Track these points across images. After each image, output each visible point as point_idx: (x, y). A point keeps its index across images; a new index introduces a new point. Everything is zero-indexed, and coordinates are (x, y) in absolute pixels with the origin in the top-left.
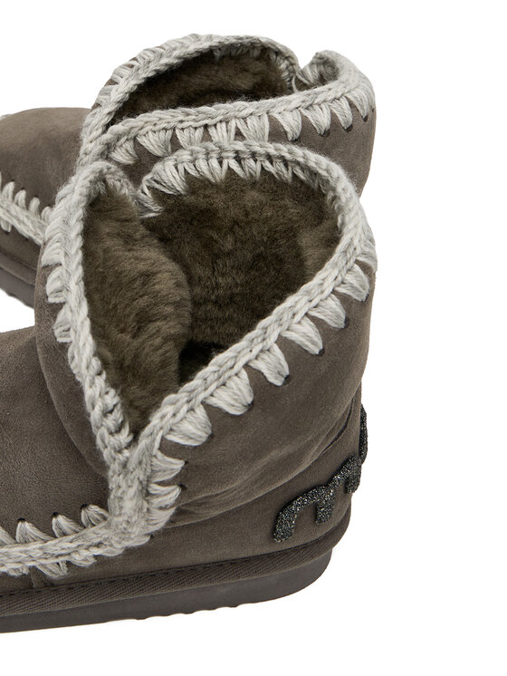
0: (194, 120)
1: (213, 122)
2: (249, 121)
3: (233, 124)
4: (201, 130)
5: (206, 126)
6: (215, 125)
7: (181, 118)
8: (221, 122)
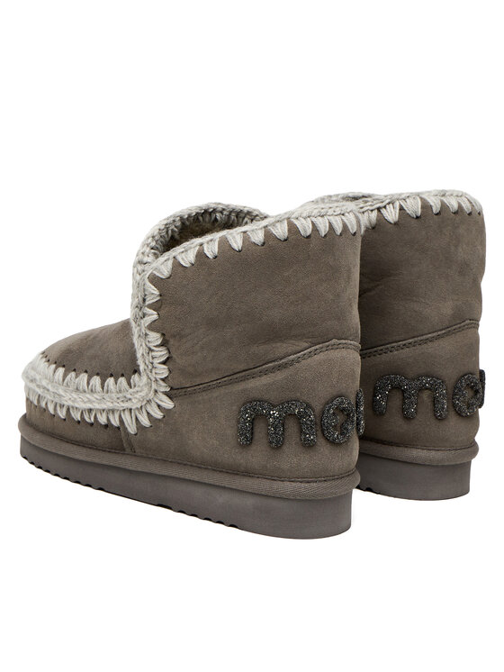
0: (371, 205)
1: (384, 204)
2: (407, 200)
3: (397, 204)
4: (376, 212)
5: (379, 209)
6: (385, 207)
7: (362, 205)
8: (389, 203)
